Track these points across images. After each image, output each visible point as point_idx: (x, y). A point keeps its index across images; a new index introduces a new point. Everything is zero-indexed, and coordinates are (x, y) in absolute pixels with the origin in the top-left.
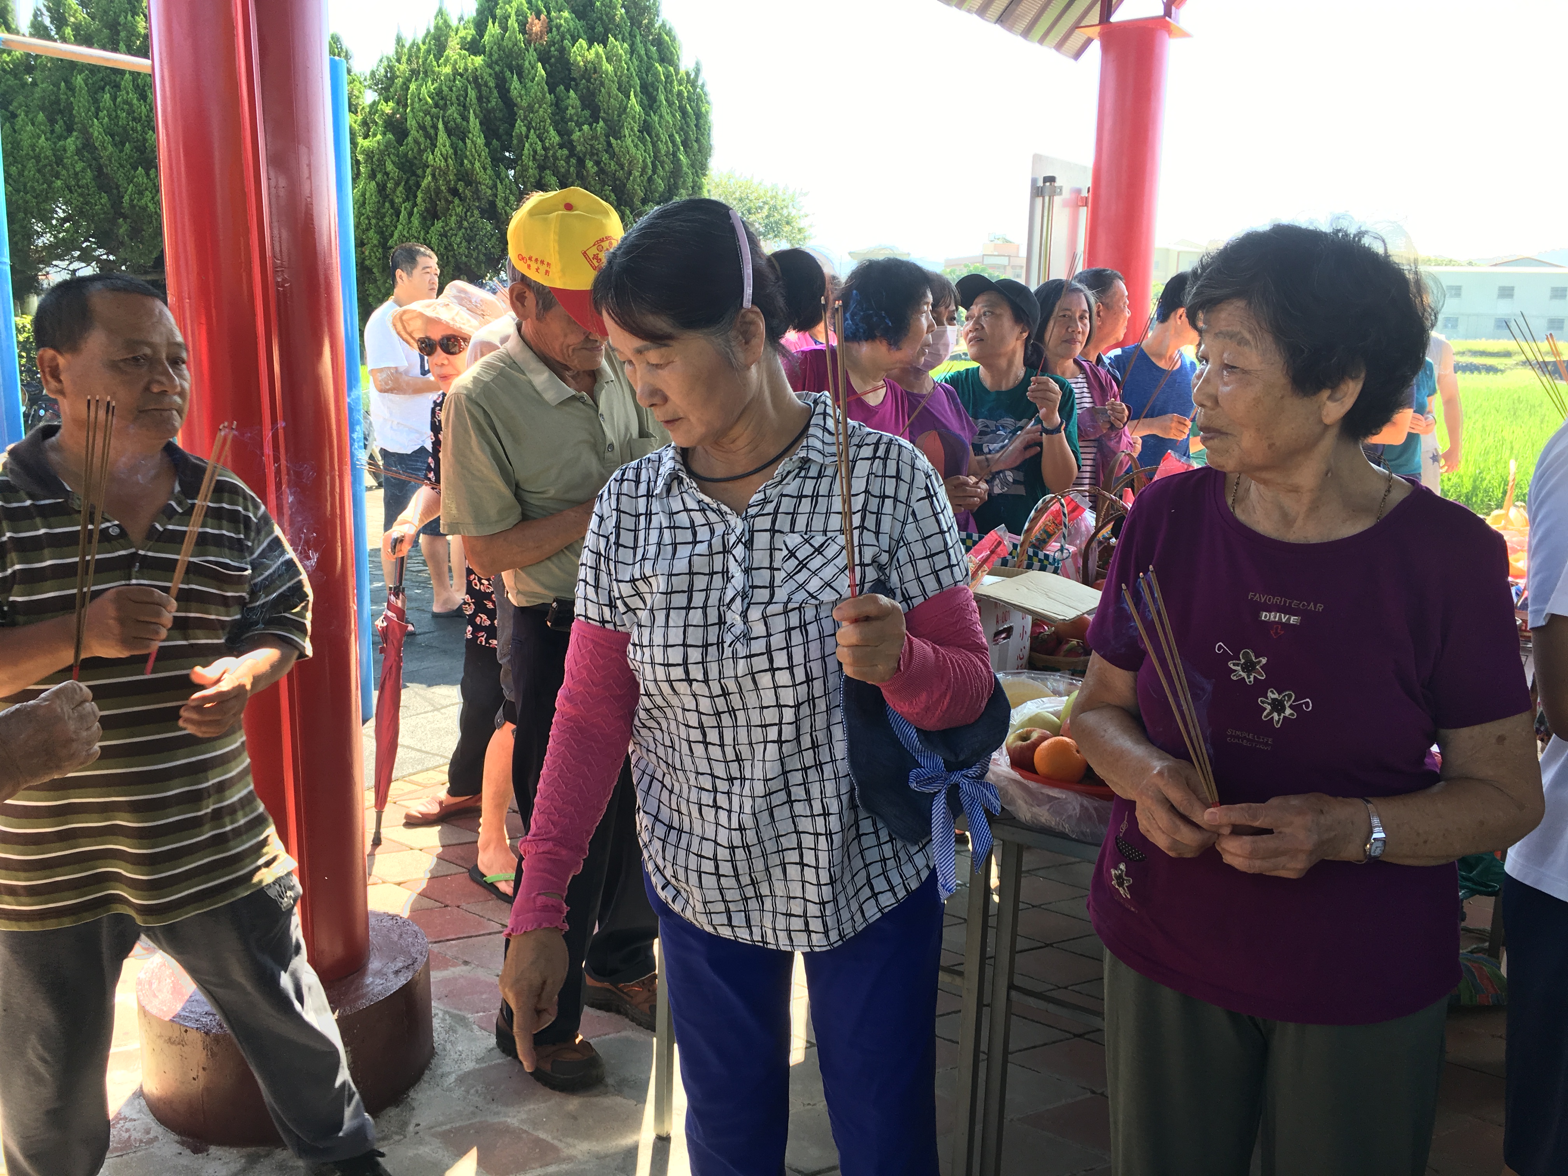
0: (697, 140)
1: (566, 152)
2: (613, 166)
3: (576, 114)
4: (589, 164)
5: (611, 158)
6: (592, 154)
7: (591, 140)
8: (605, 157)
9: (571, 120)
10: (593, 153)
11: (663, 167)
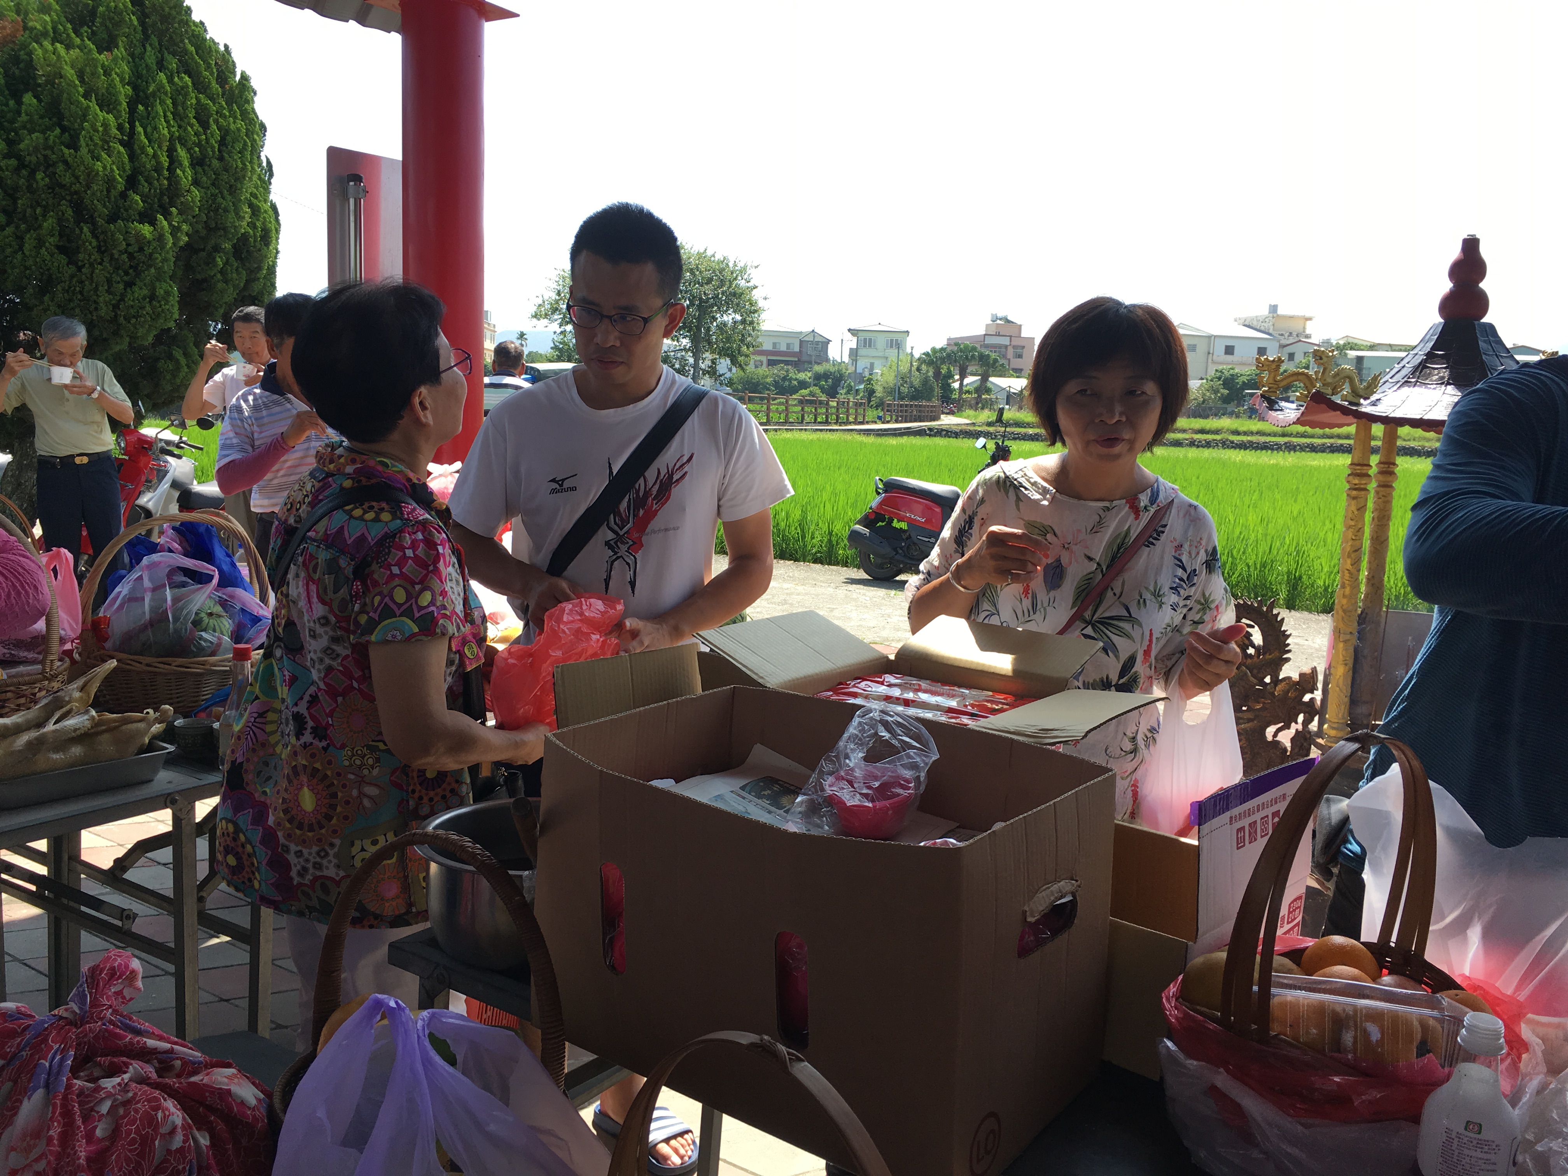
0: (221, 159)
1: (13, 162)
2: (67, 179)
3: (31, 121)
4: (39, 176)
5: (65, 171)
6: (48, 167)
7: (45, 149)
8: (61, 167)
9: (24, 127)
10: (48, 165)
11: (150, 184)
